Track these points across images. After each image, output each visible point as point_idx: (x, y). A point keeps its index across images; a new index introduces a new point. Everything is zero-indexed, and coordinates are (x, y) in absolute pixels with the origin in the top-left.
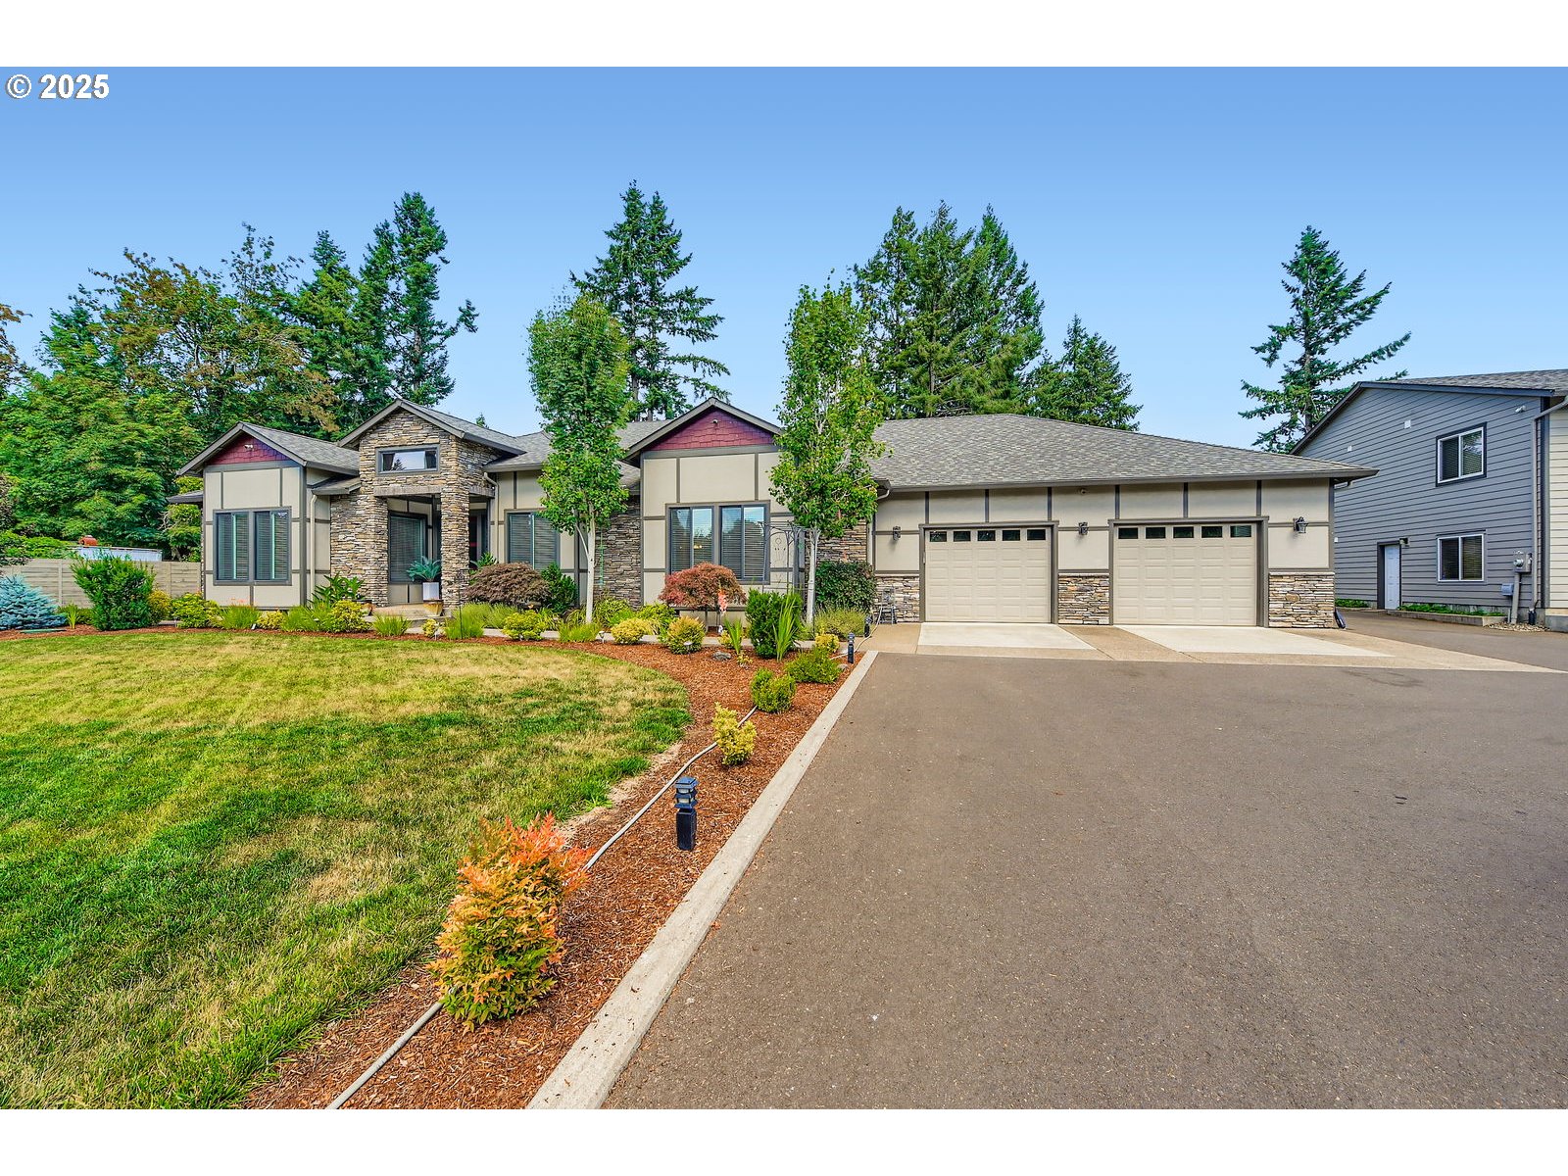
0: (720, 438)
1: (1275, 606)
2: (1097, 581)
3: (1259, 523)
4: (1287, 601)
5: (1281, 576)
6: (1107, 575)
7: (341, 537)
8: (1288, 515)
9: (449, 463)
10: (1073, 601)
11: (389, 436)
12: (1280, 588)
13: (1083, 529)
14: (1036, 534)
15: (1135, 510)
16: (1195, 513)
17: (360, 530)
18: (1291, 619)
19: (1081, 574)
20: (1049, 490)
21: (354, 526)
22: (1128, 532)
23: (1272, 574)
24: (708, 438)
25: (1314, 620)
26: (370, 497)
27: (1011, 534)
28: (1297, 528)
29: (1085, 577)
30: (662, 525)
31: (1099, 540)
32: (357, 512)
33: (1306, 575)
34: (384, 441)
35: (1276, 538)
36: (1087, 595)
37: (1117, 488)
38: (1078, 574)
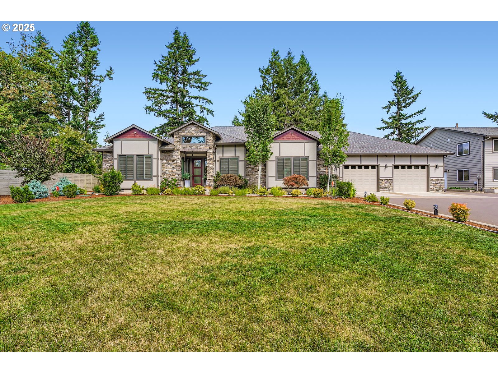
0: (293, 137)
1: (432, 187)
2: (390, 180)
3: (428, 166)
4: (434, 186)
5: (433, 179)
6: (392, 179)
7: (166, 165)
8: (434, 164)
9: (210, 142)
10: (384, 186)
11: (186, 132)
12: (433, 182)
13: (386, 166)
14: (373, 167)
15: (399, 162)
16: (413, 163)
17: (174, 162)
18: (435, 190)
19: (386, 179)
20: (377, 156)
21: (172, 161)
22: (396, 167)
23: (431, 178)
24: (289, 137)
25: (440, 190)
26: (179, 152)
27: (366, 167)
28: (436, 167)
29: (387, 179)
30: (274, 163)
31: (390, 169)
32: (173, 156)
33: (438, 179)
34: (184, 133)
35: (432, 169)
36: (387, 184)
37: (394, 156)
38: (385, 179)
